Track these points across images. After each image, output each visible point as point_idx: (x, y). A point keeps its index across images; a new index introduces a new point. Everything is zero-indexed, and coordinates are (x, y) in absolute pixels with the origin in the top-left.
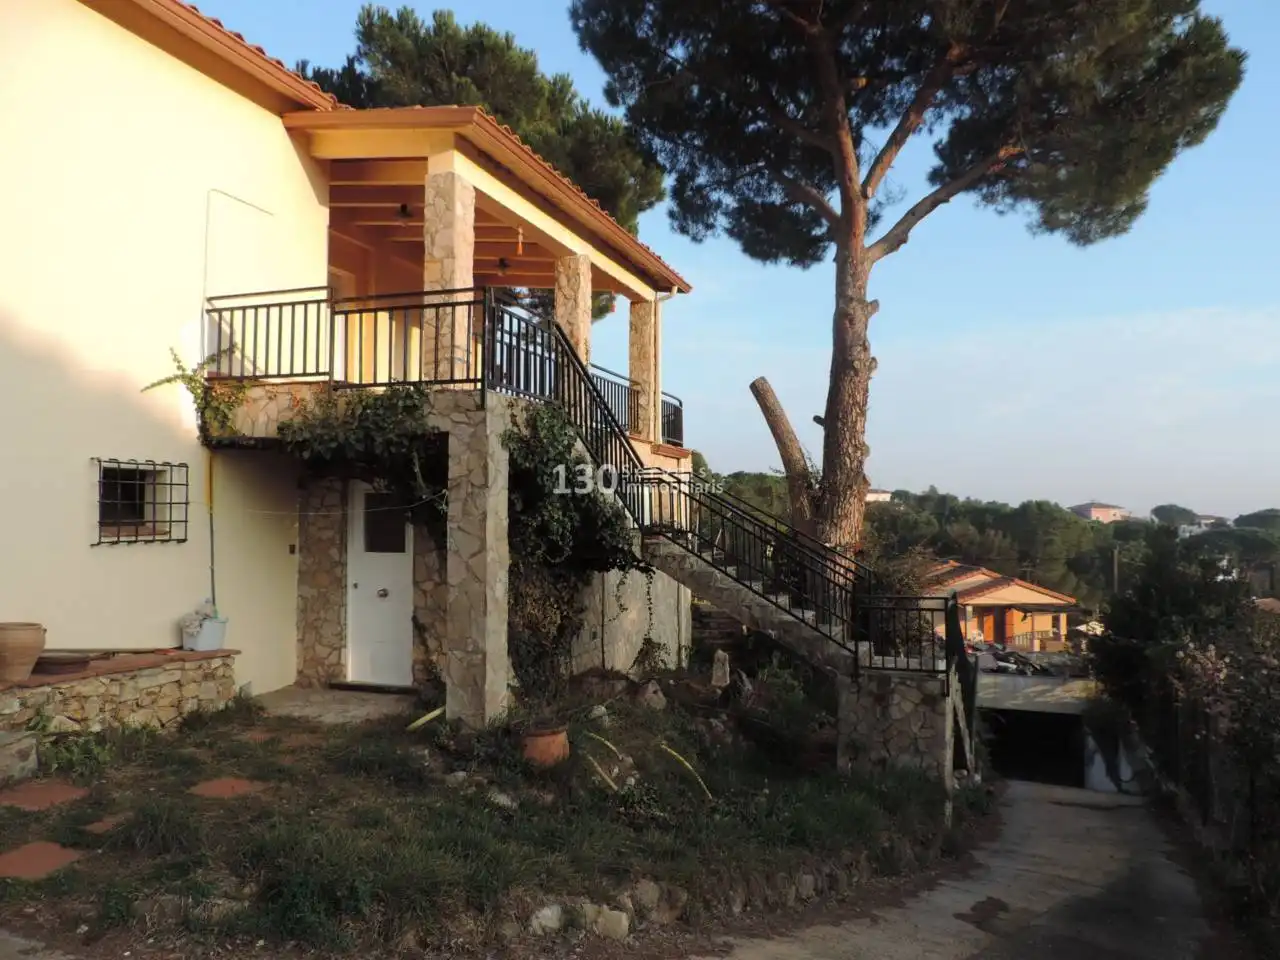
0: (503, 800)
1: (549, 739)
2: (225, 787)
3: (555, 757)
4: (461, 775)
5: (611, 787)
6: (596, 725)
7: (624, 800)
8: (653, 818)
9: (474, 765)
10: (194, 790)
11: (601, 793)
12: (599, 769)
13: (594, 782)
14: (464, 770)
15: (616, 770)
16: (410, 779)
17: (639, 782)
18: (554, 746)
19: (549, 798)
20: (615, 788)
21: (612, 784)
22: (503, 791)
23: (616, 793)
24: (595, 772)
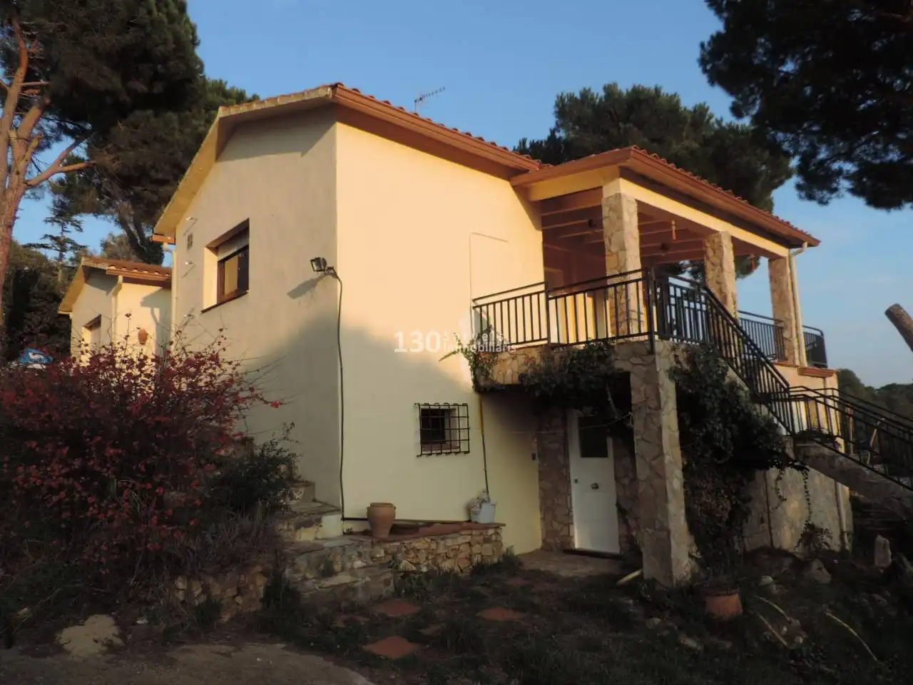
0: (691, 643)
1: (722, 599)
2: (498, 614)
3: (731, 612)
4: (657, 621)
5: (781, 642)
6: (765, 591)
7: (793, 654)
8: (821, 672)
9: (667, 614)
11: (773, 646)
12: (770, 627)
13: (765, 636)
14: (659, 617)
15: (785, 629)
16: (620, 621)
17: (806, 641)
18: (729, 604)
19: (728, 645)
20: (785, 643)
21: (782, 640)
22: (690, 636)
23: (785, 647)
24: (768, 629)
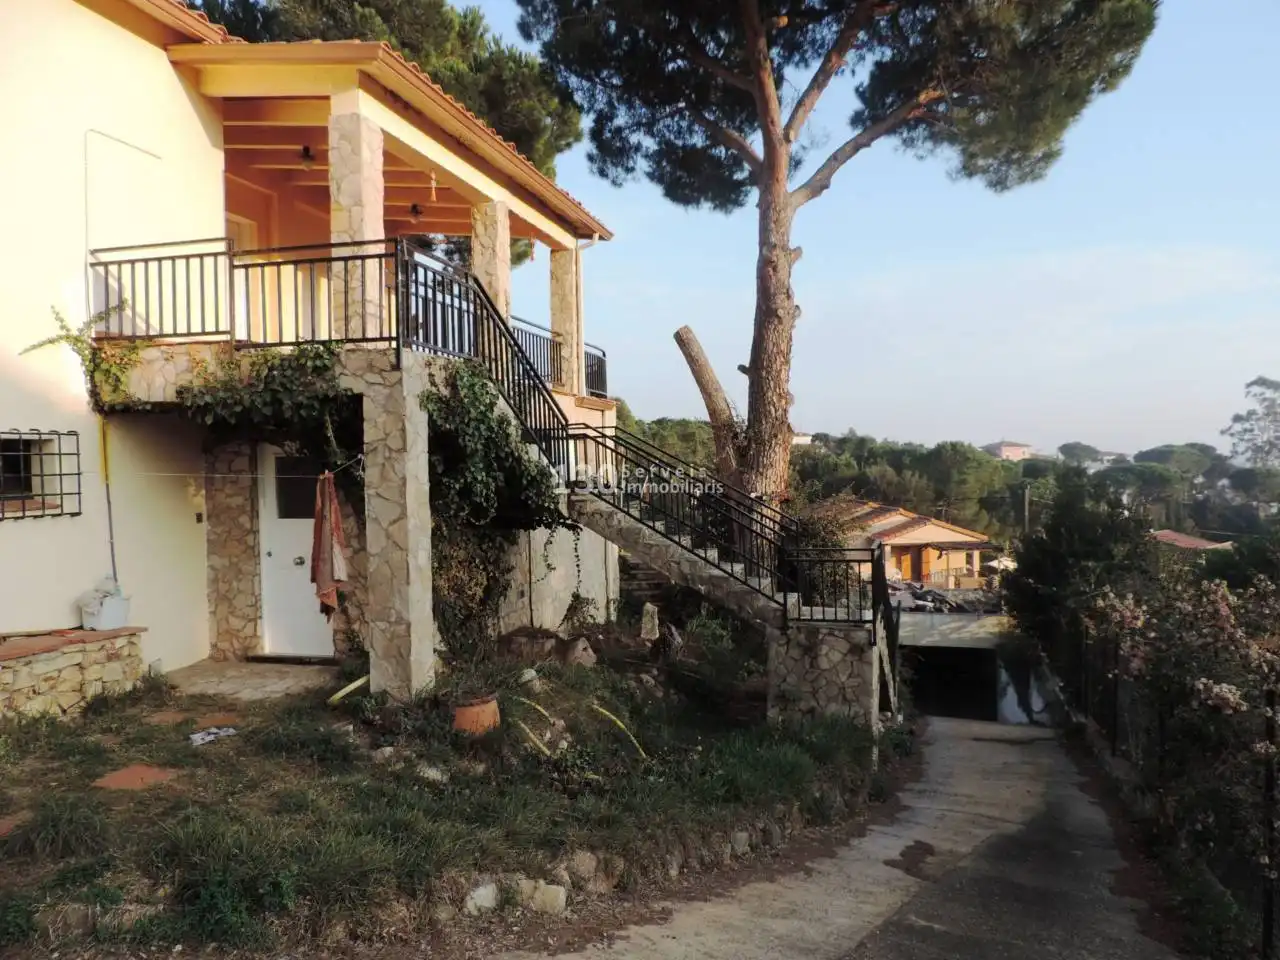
0: (433, 774)
1: (476, 709)
2: (133, 778)
3: (486, 724)
4: (388, 750)
5: (543, 753)
6: (528, 692)
7: (556, 765)
8: (588, 784)
9: (402, 740)
10: (99, 782)
11: (534, 759)
12: (531, 735)
13: (526, 749)
14: (391, 745)
15: (548, 735)
16: (333, 757)
17: (571, 745)
18: (484, 715)
19: (481, 768)
20: (548, 753)
21: (545, 749)
22: (432, 764)
23: (549, 758)
24: (527, 739)
